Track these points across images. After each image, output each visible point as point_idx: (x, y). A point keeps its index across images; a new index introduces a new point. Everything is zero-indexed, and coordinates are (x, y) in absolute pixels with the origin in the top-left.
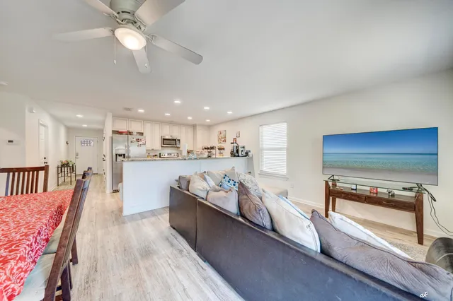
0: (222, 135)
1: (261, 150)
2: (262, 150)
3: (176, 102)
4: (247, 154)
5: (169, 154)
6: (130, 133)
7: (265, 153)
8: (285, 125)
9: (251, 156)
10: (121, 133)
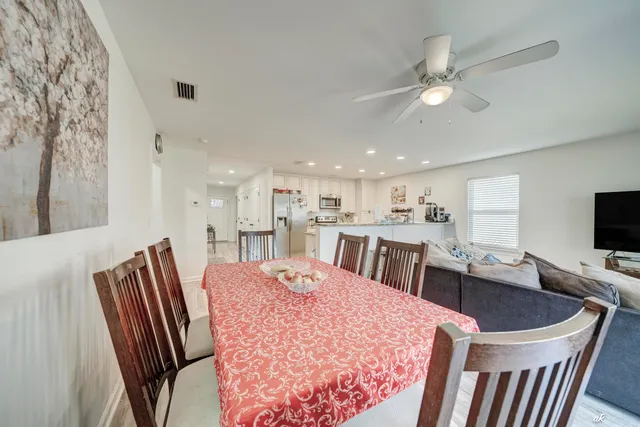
0: (400, 192)
1: (467, 214)
2: (472, 213)
3: (369, 152)
4: (447, 219)
5: (327, 218)
6: (289, 192)
7: (475, 217)
8: (516, 178)
9: (452, 221)
10: (281, 191)
